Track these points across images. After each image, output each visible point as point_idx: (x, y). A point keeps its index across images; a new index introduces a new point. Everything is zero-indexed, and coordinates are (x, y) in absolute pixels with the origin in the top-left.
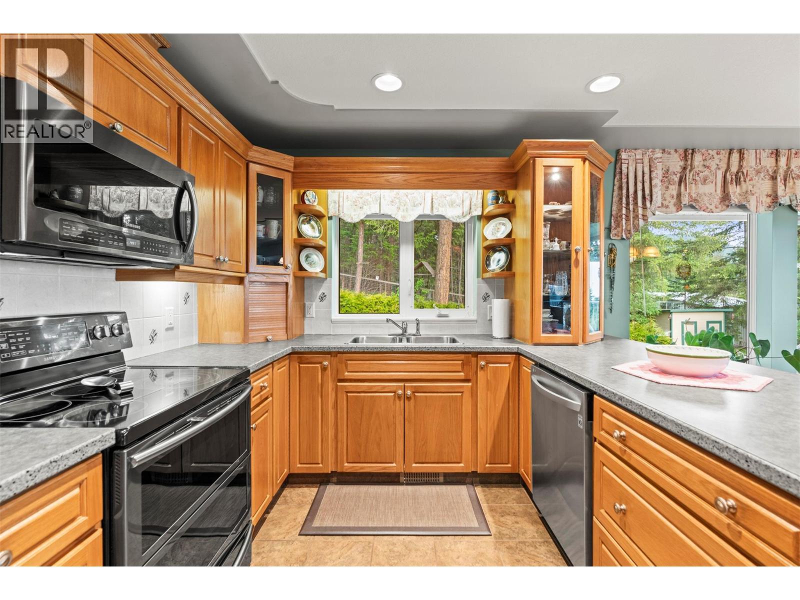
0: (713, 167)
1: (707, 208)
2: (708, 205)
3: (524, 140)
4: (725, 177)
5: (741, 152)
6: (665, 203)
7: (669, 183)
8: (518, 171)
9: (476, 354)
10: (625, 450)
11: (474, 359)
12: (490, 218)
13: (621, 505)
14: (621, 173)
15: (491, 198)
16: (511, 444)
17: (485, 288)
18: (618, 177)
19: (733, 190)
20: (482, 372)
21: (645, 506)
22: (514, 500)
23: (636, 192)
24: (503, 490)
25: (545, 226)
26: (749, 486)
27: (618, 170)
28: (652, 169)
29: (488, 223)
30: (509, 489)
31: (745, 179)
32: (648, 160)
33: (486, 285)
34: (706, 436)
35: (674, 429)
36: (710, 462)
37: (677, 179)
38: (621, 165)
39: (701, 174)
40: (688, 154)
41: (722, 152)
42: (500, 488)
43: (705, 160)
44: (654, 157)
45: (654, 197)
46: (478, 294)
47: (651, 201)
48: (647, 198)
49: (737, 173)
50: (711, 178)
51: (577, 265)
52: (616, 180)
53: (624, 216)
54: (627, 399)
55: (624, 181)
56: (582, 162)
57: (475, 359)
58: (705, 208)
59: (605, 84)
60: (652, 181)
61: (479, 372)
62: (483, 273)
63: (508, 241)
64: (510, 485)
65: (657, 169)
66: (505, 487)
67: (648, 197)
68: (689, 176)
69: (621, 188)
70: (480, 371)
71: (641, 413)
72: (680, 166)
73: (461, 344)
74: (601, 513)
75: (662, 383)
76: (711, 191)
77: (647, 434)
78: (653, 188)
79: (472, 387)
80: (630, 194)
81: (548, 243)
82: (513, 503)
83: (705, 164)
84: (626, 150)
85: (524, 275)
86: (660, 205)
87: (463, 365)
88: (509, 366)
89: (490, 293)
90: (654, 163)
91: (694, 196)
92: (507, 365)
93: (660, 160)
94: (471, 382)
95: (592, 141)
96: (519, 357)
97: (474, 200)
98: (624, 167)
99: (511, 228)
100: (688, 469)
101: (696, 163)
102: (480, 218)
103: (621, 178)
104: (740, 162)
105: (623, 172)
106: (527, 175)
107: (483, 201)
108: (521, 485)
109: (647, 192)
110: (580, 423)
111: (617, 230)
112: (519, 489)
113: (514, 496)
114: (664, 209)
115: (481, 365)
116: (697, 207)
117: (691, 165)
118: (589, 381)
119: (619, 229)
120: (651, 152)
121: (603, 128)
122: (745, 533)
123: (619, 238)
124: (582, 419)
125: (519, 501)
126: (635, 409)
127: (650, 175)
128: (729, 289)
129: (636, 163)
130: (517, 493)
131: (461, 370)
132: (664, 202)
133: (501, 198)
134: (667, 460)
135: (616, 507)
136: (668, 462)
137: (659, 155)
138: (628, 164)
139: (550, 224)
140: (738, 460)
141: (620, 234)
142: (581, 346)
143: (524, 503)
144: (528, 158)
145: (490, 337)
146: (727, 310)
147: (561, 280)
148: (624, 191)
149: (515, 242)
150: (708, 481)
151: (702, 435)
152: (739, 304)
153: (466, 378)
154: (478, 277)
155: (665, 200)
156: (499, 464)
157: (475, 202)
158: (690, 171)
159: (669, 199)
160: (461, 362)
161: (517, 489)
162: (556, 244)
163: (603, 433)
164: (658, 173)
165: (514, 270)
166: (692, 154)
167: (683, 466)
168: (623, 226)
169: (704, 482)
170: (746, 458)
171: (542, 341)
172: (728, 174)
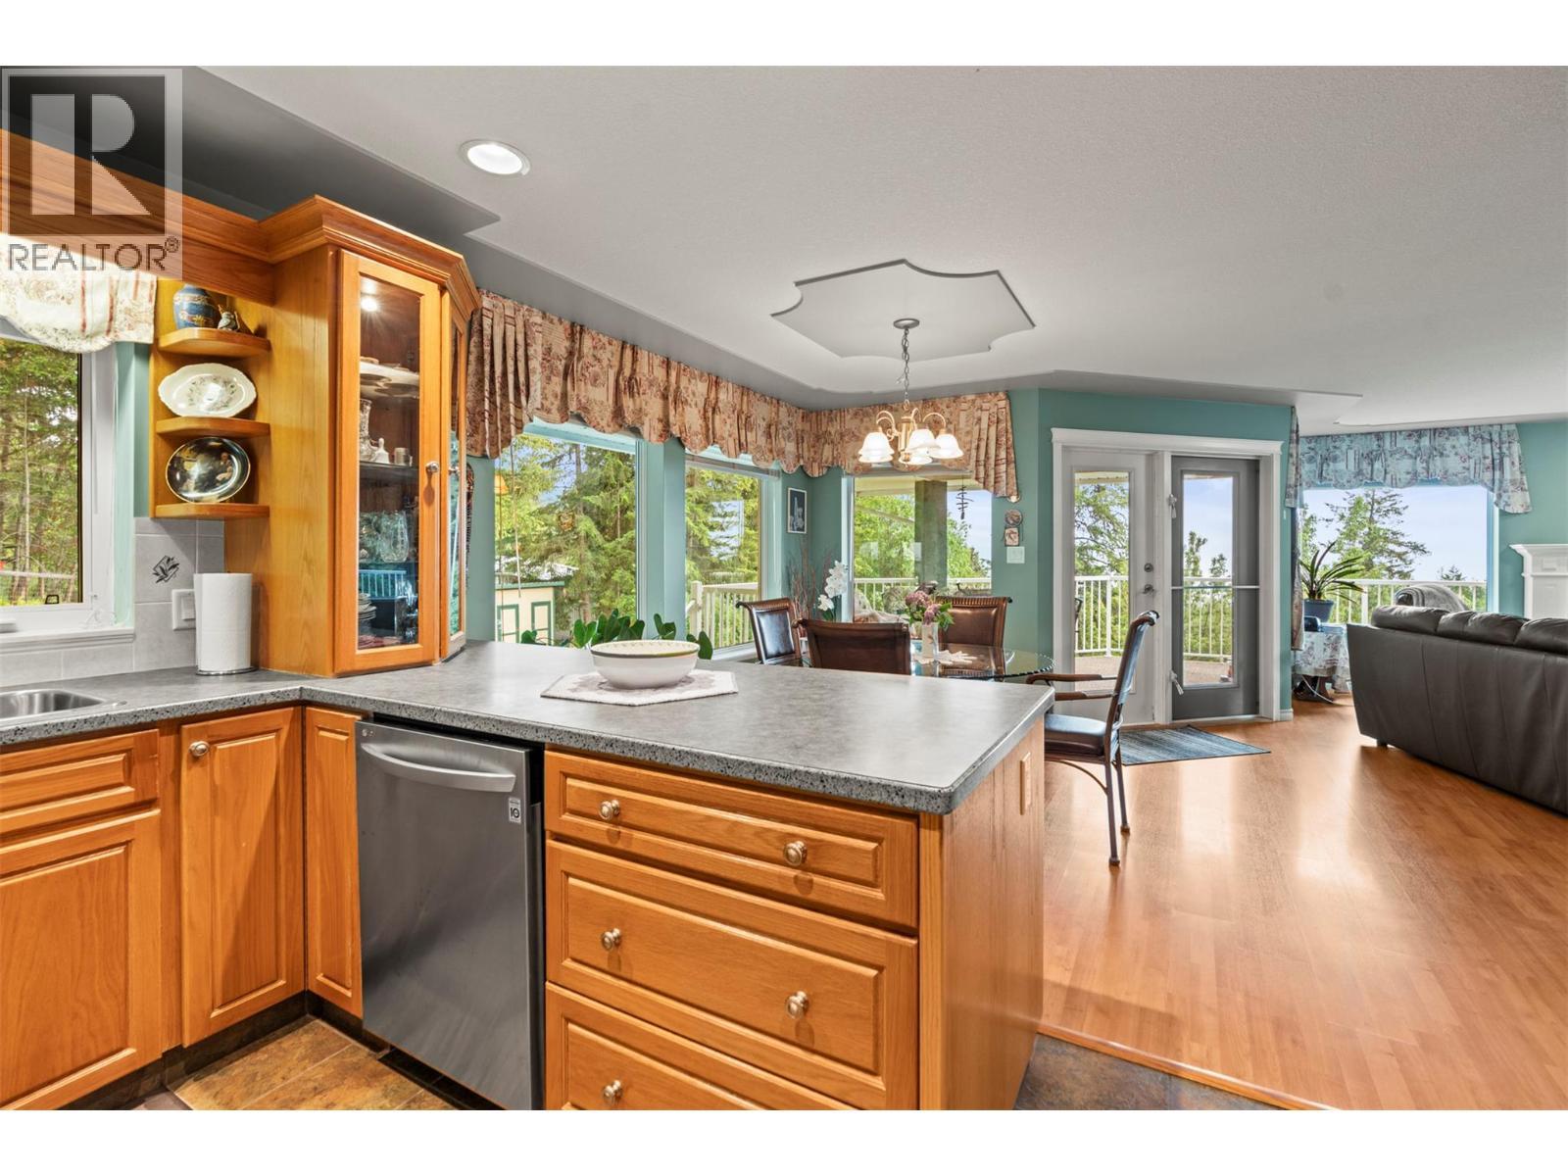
0: (605, 363)
1: (598, 424)
2: (599, 419)
3: (317, 197)
4: (617, 381)
5: (634, 348)
6: (547, 404)
7: (552, 372)
8: (282, 262)
9: (174, 725)
10: (620, 832)
11: (166, 743)
12: (180, 358)
13: (612, 931)
14: (481, 331)
15: (186, 306)
16: (283, 927)
17: (163, 545)
18: (475, 339)
19: (628, 403)
20: (197, 770)
21: (658, 913)
22: (303, 1058)
23: (505, 374)
24: (265, 1053)
25: (362, 409)
26: (822, 813)
27: (476, 326)
28: (529, 341)
29: (175, 371)
30: (280, 1043)
31: (638, 389)
32: (522, 323)
33: (167, 536)
34: (765, 765)
35: (715, 769)
36: (769, 800)
37: (561, 368)
38: (482, 319)
39: (591, 369)
40: (576, 331)
41: (615, 342)
42: (253, 1054)
43: (595, 348)
44: (531, 321)
45: (532, 390)
46: (140, 560)
47: (528, 396)
48: (523, 390)
49: (630, 379)
50: (602, 378)
51: (430, 501)
52: (472, 344)
53: (487, 414)
54: (623, 742)
55: (487, 349)
56: (438, 293)
57: (172, 738)
58: (595, 423)
59: (494, 158)
60: (529, 363)
61: (184, 773)
62: (156, 503)
63: (243, 427)
64: (278, 1032)
65: (535, 343)
66: (267, 1042)
67: (523, 388)
68: (578, 367)
69: (480, 360)
70: (189, 768)
71: (653, 758)
72: (566, 347)
73: (112, 706)
74: (567, 968)
75: (637, 704)
76: (600, 396)
77: (664, 791)
78: (531, 375)
79: (162, 818)
80: (496, 376)
81: (366, 447)
82: (305, 1068)
83: (595, 353)
84: (488, 292)
85: (305, 515)
86: (539, 407)
87: (129, 765)
88: (278, 738)
89: (180, 557)
90: (532, 331)
91: (583, 401)
92: (272, 737)
93: (540, 329)
94: (156, 807)
95: (461, 256)
96: (303, 713)
97: (125, 299)
98: (487, 322)
99: (255, 396)
100: (736, 823)
101: (585, 350)
102: (144, 351)
103: (482, 343)
104: (633, 364)
105: (485, 332)
106: (316, 280)
107: (156, 307)
108: (308, 1015)
109: (522, 379)
110: (513, 813)
111: (473, 439)
112: (306, 1027)
113: (300, 1052)
114: (545, 413)
115: (191, 752)
116: (585, 419)
117: (580, 351)
118: (533, 727)
119: (479, 438)
120: (527, 310)
121: (466, 238)
122: (817, 879)
123: (478, 454)
124: (517, 804)
125: (317, 1053)
126: (640, 755)
127: (526, 350)
128: (559, 551)
129: (505, 323)
130: (305, 1038)
131: (122, 781)
132: (544, 402)
133: (224, 315)
134: (701, 821)
135: (606, 939)
136: (704, 824)
137: (538, 320)
138: (492, 319)
139: (371, 405)
140: (811, 784)
141: (479, 447)
142: (437, 664)
143: (330, 1052)
144: (321, 240)
145: (192, 673)
146: (556, 583)
147: (396, 530)
148: (487, 369)
149: (269, 434)
150: (765, 829)
151: (759, 765)
152: (571, 574)
153: (140, 799)
154: (138, 512)
155: (546, 399)
156: (251, 992)
157: (127, 304)
158: (579, 359)
159: (551, 398)
160: (120, 758)
161: (301, 1031)
162: (382, 450)
163: (567, 817)
164: (537, 350)
165: (263, 499)
166: (581, 334)
167: (727, 821)
168: (485, 433)
169: (760, 833)
170: (821, 777)
171: (358, 666)
172: (621, 378)
